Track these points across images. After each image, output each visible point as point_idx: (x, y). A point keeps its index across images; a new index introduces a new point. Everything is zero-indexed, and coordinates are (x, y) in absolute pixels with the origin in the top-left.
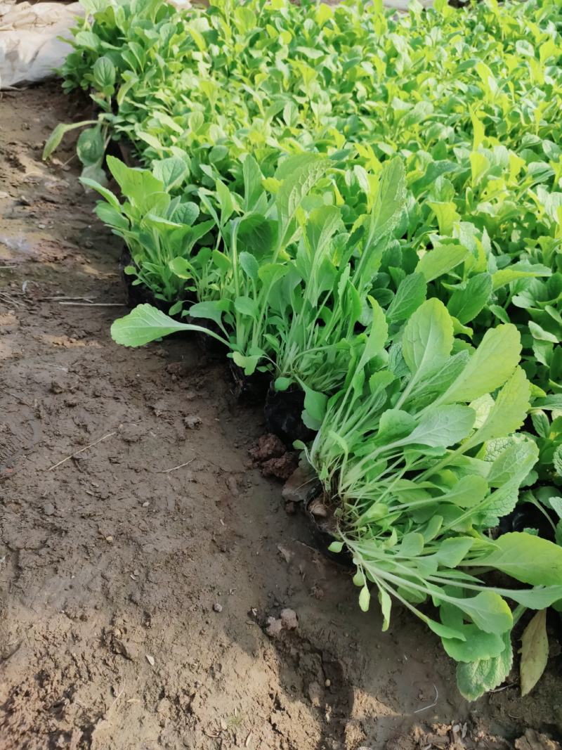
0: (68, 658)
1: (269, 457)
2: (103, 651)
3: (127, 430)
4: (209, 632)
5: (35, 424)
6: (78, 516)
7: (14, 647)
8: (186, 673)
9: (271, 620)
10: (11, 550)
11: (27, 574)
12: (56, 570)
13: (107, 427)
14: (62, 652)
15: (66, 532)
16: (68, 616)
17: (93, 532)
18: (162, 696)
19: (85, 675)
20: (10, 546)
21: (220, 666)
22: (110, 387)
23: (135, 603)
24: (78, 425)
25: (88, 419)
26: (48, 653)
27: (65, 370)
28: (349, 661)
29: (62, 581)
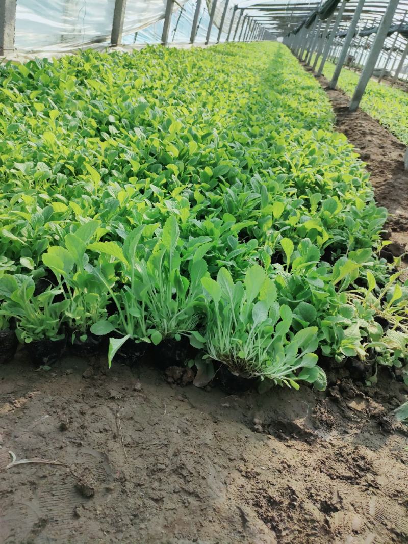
0: (251, 493)
1: (182, 376)
2: (252, 481)
3: (124, 414)
4: (256, 445)
5: (83, 450)
6: (173, 457)
7: (238, 510)
8: (274, 460)
9: (256, 427)
10: (179, 492)
11: (199, 490)
12: (204, 478)
13: (113, 421)
14: (247, 494)
15: (183, 465)
16: (230, 484)
17: (189, 455)
18: (280, 471)
19: (261, 491)
20: (176, 491)
21: (274, 449)
22: (81, 405)
23: (234, 460)
24: (101, 432)
25: (100, 425)
26: (246, 499)
27: (47, 416)
28: (280, 418)
29: (210, 479)
